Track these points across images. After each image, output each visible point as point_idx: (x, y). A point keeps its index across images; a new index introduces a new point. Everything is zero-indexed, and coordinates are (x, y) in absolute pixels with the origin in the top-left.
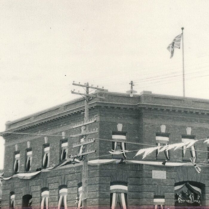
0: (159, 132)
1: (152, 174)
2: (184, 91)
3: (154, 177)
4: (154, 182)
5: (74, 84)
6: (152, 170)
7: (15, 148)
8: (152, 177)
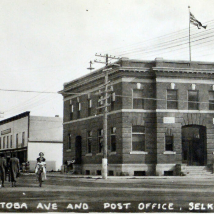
0: (169, 88)
1: (163, 120)
2: (190, 58)
3: (165, 122)
4: (165, 126)
5: (96, 55)
6: (163, 117)
7: (70, 102)
8: (163, 122)
